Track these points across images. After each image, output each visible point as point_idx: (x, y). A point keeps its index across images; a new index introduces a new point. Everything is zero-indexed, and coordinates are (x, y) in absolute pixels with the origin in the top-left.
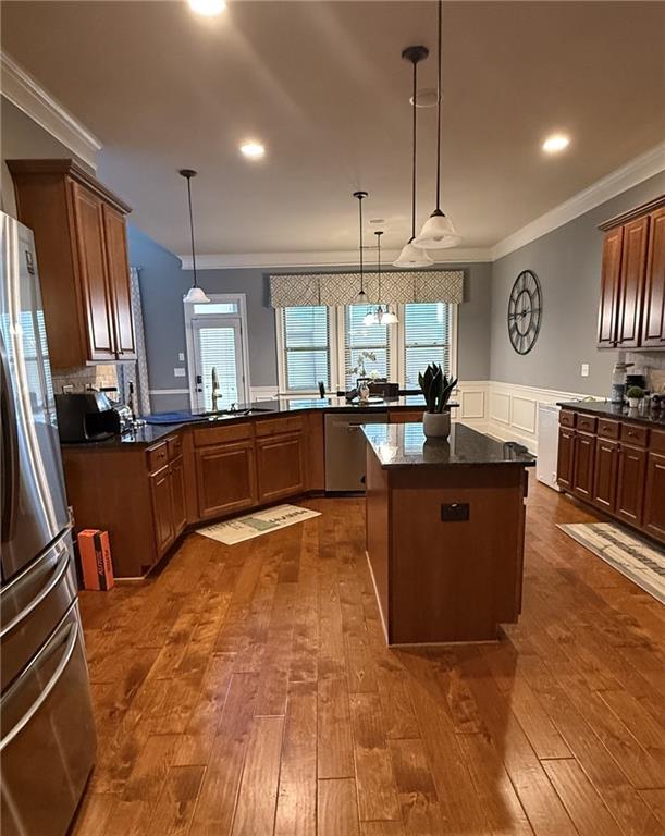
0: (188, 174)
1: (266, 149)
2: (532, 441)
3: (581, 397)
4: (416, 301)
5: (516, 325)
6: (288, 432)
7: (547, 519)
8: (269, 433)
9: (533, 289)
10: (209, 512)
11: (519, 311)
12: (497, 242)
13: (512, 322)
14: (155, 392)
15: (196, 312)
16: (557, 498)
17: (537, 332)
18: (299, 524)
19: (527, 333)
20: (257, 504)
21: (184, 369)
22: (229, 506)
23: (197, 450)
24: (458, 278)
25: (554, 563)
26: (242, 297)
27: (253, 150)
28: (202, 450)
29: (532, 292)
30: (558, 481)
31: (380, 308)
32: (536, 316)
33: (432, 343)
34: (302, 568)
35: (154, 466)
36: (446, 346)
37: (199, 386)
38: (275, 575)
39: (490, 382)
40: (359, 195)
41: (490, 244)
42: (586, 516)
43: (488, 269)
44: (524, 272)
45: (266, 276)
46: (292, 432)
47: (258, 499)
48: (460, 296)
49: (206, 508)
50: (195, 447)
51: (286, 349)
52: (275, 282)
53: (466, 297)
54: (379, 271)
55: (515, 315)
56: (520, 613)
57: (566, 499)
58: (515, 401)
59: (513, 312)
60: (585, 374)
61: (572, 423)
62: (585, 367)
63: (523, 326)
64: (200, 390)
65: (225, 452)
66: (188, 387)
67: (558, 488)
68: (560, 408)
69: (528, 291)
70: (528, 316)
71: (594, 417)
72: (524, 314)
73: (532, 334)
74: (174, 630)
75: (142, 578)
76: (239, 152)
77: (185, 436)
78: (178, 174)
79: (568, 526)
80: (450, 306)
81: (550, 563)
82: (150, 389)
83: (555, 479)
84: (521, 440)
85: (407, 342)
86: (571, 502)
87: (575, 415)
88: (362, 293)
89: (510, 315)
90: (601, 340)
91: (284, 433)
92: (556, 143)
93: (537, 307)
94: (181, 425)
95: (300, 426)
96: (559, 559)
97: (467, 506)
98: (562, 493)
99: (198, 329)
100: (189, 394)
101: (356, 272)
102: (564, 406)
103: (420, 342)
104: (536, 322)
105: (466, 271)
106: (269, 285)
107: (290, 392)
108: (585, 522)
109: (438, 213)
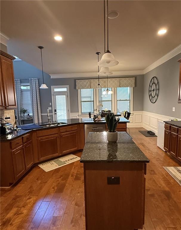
0: (41, 48)
1: (62, 38)
2: (156, 131)
3: (173, 118)
4: (120, 87)
5: (151, 94)
6: (72, 131)
7: (160, 164)
8: (65, 131)
9: (156, 82)
10: (42, 159)
11: (152, 90)
12: (145, 68)
13: (150, 93)
14: (43, 114)
15: (55, 91)
16: (164, 154)
17: (158, 96)
18: (73, 163)
19: (155, 97)
20: (60, 155)
21: (51, 108)
22: (50, 156)
23: (38, 138)
24: (133, 80)
25: (162, 187)
26: (68, 86)
27: (58, 38)
28: (40, 138)
29: (156, 83)
30: (164, 148)
31: (108, 89)
32: (157, 91)
33: (125, 99)
34: (67, 185)
35: (13, 148)
36: (130, 100)
37: (55, 112)
38: (56, 188)
39: (144, 111)
40: (98, 53)
41: (143, 69)
42: (174, 163)
43: (143, 77)
44: (153, 77)
45: (75, 80)
46: (73, 130)
47: (61, 153)
48: (134, 85)
49: (41, 157)
50: (37, 137)
51: (81, 101)
52: (78, 81)
53: (136, 86)
54: (108, 78)
55: (151, 91)
56: (144, 224)
57: (167, 155)
58: (151, 118)
59: (150, 90)
60: (174, 110)
61: (169, 129)
62: (174, 108)
63: (153, 94)
64: (56, 114)
65: (49, 138)
66: (52, 113)
67: (164, 150)
68: (165, 123)
69: (155, 83)
70: (155, 91)
71: (177, 128)
72: (153, 90)
73: (156, 97)
74: (6, 218)
75: (10, 187)
76: (54, 39)
77: (33, 134)
78: (38, 48)
79: (167, 167)
80: (131, 88)
81: (160, 187)
82: (41, 113)
83: (163, 147)
84: (153, 130)
85: (118, 99)
86: (169, 156)
87: (170, 126)
88: (99, 85)
89: (149, 91)
90: (179, 100)
91: (70, 131)
92: (162, 32)
93: (158, 88)
94: (31, 130)
95: (76, 128)
96: (164, 185)
97: (119, 178)
98: (166, 152)
99: (55, 96)
100: (52, 115)
101: (97, 79)
102: (166, 123)
103: (121, 99)
104: (157, 93)
105: (136, 77)
106: (76, 82)
107: (82, 114)
108: (174, 166)
109: (108, 52)
